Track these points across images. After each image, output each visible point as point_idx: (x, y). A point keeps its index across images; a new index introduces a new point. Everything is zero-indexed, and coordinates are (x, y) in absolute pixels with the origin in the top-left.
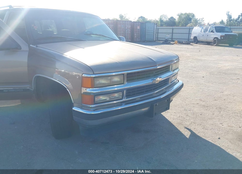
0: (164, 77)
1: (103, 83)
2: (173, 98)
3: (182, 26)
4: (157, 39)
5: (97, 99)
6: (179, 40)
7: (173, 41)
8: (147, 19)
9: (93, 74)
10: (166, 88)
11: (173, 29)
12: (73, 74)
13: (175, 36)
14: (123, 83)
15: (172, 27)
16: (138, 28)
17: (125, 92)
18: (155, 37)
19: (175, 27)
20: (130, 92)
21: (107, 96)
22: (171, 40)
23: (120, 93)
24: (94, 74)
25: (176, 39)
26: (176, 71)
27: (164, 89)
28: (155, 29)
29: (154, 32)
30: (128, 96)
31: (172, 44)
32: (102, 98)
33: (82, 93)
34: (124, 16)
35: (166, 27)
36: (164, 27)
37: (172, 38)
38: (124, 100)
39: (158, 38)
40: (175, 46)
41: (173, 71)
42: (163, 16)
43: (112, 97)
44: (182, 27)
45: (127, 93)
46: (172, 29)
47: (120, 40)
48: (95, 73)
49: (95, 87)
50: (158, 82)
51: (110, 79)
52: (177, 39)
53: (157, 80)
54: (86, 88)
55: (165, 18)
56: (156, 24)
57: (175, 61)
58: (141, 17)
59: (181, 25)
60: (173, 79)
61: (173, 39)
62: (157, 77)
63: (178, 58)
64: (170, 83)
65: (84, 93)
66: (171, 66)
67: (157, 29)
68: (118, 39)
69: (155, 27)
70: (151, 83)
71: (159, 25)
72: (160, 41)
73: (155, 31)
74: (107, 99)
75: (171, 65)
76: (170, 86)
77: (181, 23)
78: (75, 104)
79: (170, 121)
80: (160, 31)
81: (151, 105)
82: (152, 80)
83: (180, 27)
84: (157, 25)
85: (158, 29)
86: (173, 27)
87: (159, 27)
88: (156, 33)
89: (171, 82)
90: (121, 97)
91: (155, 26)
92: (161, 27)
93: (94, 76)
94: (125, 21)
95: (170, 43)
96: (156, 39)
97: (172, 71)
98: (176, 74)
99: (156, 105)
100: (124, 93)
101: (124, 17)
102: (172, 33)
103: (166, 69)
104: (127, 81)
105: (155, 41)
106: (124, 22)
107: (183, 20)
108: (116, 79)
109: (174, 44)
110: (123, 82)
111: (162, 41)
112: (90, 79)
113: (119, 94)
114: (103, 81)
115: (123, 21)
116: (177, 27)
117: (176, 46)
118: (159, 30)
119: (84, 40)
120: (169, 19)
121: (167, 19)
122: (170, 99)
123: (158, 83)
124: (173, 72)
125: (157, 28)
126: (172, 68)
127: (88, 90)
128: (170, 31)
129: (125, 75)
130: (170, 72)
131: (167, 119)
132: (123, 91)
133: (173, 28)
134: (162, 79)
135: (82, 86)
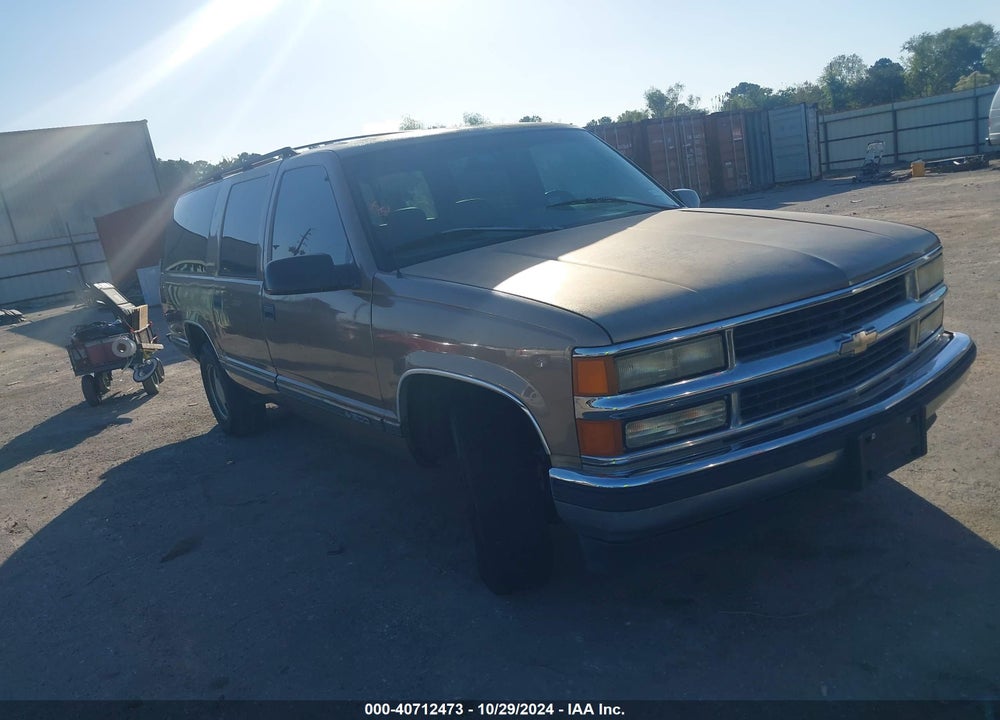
0: (885, 325)
1: (651, 374)
2: (937, 407)
3: (936, 92)
4: (828, 167)
5: (631, 434)
6: (929, 155)
7: (904, 165)
8: (770, 91)
9: (610, 343)
10: (899, 371)
11: (894, 112)
12: (521, 353)
13: (907, 141)
14: (723, 364)
15: (889, 107)
16: (737, 134)
17: (735, 397)
18: (815, 162)
19: (903, 104)
20: (756, 399)
21: (670, 420)
22: (891, 160)
23: (716, 404)
24: (613, 344)
25: (915, 156)
26: (934, 297)
27: (891, 374)
28: (812, 129)
29: (808, 141)
30: (747, 414)
31: (902, 180)
32: (651, 427)
33: (579, 415)
34: (671, 96)
35: (861, 112)
36: (853, 113)
37: (897, 154)
38: (734, 430)
39: (828, 163)
40: (915, 186)
41: (922, 295)
42: (840, 63)
43: (686, 421)
44: (936, 99)
45: (743, 402)
46: (890, 115)
47: (682, 206)
48: (615, 340)
49: (622, 389)
50: (863, 348)
51: (675, 357)
52: (922, 155)
53: (856, 339)
54: (589, 399)
55: (849, 70)
56: (815, 106)
57: (926, 257)
58: (744, 87)
59: (929, 89)
60: (926, 329)
61: (901, 158)
62: (856, 329)
63: (934, 244)
64: (914, 348)
65: (584, 414)
66: (908, 280)
67: (821, 127)
68: (672, 202)
69: (812, 120)
70: (835, 356)
71: (828, 108)
72: (840, 173)
73: (811, 135)
74: (670, 433)
75: (910, 274)
76: (918, 357)
77: (932, 78)
78: (555, 460)
79: (936, 503)
80: (835, 131)
81: (847, 439)
82: (838, 341)
83: (927, 100)
84: (820, 107)
85: (825, 124)
86: (897, 105)
87: (827, 118)
88: (819, 143)
89: (919, 345)
90: (722, 421)
91: (811, 114)
92: (839, 115)
93: (612, 351)
94: (678, 119)
95: (889, 175)
96: (824, 168)
97: (915, 297)
98: (933, 311)
99: (868, 440)
100: (733, 404)
101: (668, 103)
102: (896, 131)
103: (891, 294)
104: (740, 355)
105: (819, 179)
106: (674, 124)
107: (938, 62)
108: (695, 354)
109: (910, 176)
110: (723, 361)
111: (849, 171)
112: (602, 363)
113: (714, 409)
114: (647, 366)
115: (670, 120)
116: (911, 103)
117: (920, 185)
118: (831, 128)
119: (550, 228)
120: (870, 71)
121: (858, 71)
122: (922, 412)
123: (862, 354)
124: (921, 302)
125: (821, 120)
126: (914, 287)
127: (598, 405)
128: (886, 123)
129: (729, 333)
130: (909, 302)
131: (921, 500)
132: (729, 396)
133: (895, 107)
134: (880, 336)
135: (576, 392)
